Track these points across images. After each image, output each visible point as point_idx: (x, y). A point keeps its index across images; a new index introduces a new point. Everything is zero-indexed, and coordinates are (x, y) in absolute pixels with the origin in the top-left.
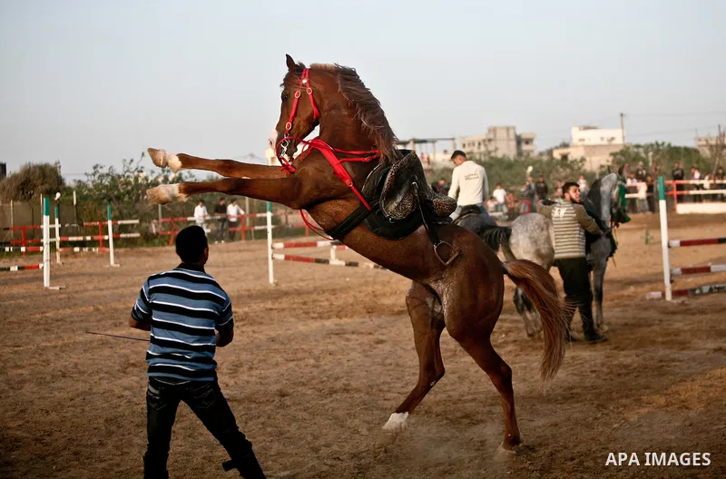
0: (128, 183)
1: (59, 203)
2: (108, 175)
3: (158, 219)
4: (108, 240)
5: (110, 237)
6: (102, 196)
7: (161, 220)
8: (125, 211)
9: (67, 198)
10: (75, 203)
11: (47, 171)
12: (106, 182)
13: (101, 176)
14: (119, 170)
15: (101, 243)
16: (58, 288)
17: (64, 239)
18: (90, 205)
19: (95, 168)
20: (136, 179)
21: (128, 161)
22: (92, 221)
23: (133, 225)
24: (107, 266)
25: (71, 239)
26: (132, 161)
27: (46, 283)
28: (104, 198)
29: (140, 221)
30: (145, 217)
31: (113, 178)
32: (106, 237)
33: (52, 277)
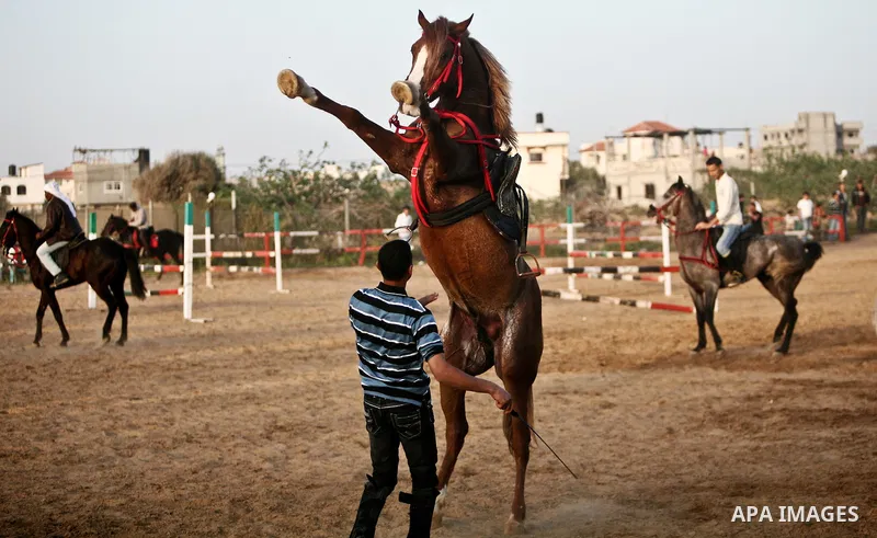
0: (305, 182)
1: (213, 207)
2: (279, 170)
3: (343, 231)
4: (274, 258)
5: (277, 254)
6: (269, 199)
7: (348, 232)
8: (300, 219)
9: (223, 200)
10: (234, 206)
11: (202, 162)
12: (277, 179)
13: (270, 173)
14: (294, 165)
15: (267, 261)
16: (201, 321)
17: (218, 254)
18: (254, 209)
19: (261, 161)
20: (316, 175)
21: (306, 153)
22: (255, 230)
23: (310, 238)
24: (273, 292)
25: (226, 255)
26: (311, 152)
27: (187, 313)
28: (272, 202)
29: (321, 233)
30: (328, 227)
31: (285, 175)
32: (272, 254)
33: (196, 306)
